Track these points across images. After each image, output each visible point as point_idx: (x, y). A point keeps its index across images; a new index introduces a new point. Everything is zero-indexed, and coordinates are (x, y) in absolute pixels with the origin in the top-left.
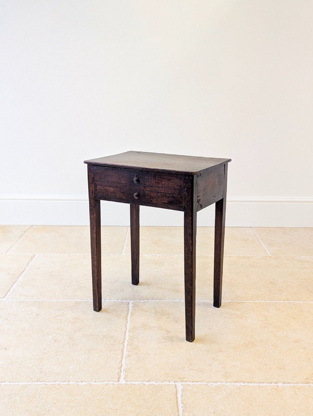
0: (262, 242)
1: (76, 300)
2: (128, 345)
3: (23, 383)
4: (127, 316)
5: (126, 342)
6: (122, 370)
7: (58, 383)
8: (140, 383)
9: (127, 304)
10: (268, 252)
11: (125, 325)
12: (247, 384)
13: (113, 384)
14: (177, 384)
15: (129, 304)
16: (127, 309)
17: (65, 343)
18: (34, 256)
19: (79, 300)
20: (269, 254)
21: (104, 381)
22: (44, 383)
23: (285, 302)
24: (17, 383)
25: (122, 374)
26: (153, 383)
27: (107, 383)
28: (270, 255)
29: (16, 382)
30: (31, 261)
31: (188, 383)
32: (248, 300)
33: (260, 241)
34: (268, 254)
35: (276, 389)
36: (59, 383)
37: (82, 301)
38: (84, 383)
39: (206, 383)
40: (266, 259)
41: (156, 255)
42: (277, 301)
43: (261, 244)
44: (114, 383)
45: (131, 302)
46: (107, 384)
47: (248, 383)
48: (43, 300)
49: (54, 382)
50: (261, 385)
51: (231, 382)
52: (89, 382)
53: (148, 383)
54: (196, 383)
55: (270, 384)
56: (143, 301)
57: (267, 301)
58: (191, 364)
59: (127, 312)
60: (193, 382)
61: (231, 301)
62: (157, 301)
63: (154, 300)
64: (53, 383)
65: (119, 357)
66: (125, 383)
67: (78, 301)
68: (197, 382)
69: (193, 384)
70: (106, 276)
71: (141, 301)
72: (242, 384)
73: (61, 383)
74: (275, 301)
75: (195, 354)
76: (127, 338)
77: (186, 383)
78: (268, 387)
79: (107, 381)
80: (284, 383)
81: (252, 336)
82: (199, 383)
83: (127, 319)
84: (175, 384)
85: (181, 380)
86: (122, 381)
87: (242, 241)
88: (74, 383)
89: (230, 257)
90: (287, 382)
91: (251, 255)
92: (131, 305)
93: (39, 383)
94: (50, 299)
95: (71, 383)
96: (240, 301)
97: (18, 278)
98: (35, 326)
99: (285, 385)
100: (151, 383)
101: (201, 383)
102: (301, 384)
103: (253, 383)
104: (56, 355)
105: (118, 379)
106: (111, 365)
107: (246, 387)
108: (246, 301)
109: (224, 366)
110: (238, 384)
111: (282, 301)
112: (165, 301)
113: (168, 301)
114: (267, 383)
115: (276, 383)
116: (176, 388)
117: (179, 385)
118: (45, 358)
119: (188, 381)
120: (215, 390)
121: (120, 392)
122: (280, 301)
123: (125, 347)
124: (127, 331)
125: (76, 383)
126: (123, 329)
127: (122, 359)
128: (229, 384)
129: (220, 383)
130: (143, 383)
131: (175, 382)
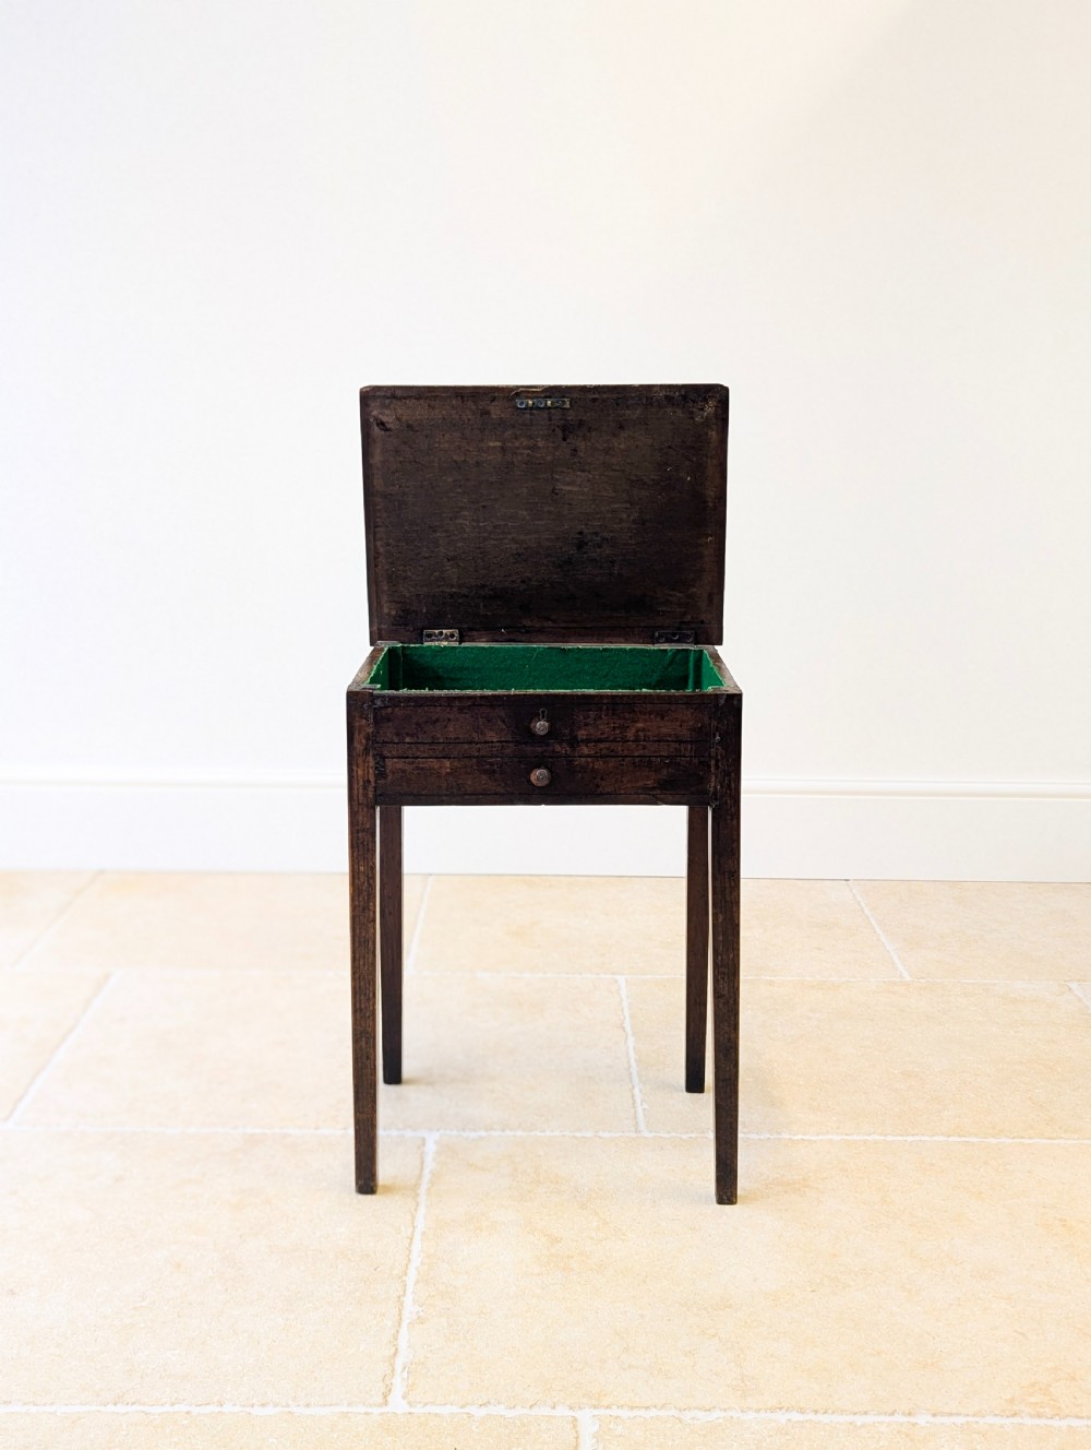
0: (879, 932)
1: (249, 1130)
2: (417, 1282)
4: (417, 1184)
5: (412, 1272)
6: (398, 1367)
7: (183, 1408)
8: (455, 1409)
9: (419, 1143)
10: (901, 968)
11: (409, 1217)
12: (812, 1416)
13: (366, 1413)
14: (578, 1414)
15: (424, 1145)
16: (417, 1161)
17: (210, 1274)
18: (107, 977)
19: (257, 1131)
20: (905, 974)
21: (337, 1404)
22: (137, 1408)
23: (951, 1139)
24: (49, 1409)
25: (397, 1380)
26: (500, 1410)
27: (345, 1409)
28: (908, 978)
30: (96, 994)
31: (615, 1412)
32: (827, 1133)
33: (877, 929)
34: (900, 975)
35: (907, 1435)
36: (187, 1408)
37: (268, 1131)
38: (270, 1410)
39: (674, 1412)
40: (895, 992)
41: (519, 975)
42: (923, 1138)
43: (878, 939)
44: (369, 1410)
45: (432, 1139)
46: (345, 1415)
47: (816, 1412)
48: (138, 1130)
49: (173, 1405)
50: (859, 1420)
51: (758, 1411)
52: (288, 1406)
53: (483, 1412)
54: (642, 1413)
55: (887, 1419)
56: (473, 1135)
57: (890, 1138)
58: (627, 1350)
59: (417, 1171)
60: (632, 1408)
61: (768, 1136)
62: (519, 1133)
63: (508, 1132)
64: (167, 1408)
65: (389, 1323)
66: (408, 1409)
67: (254, 1134)
68: (647, 1408)
69: (631, 1414)
71: (465, 1134)
72: (796, 1416)
73: (195, 1410)
74: (917, 1138)
75: (642, 1316)
76: (416, 1261)
77: (608, 1412)
78: (883, 1429)
79: (345, 1403)
80: (934, 1415)
81: (835, 1255)
82: (653, 1412)
83: (417, 1195)
84: (571, 1413)
85: (593, 1402)
86: (397, 1404)
87: (814, 930)
88: (237, 1409)
89: (771, 983)
90: (947, 1410)
91: (843, 979)
92: (431, 1148)
93: (120, 1408)
95: (227, 1408)
96: (800, 1137)
98: (110, 1218)
99: (937, 1420)
100: (491, 1410)
101: (662, 1413)
102: (990, 1420)
103: (833, 1412)
104: (179, 1317)
105: (385, 1397)
106: (361, 1349)
107: (808, 1425)
108: (821, 1137)
109: (739, 1356)
110: (782, 1417)
111: (942, 1138)
112: (548, 1133)
113: (557, 1133)
114: (879, 1414)
115: (910, 1414)
116: (574, 1427)
117: (585, 1416)
118: (142, 1326)
119: (614, 1407)
120: (704, 1436)
121: (390, 1439)
122: (936, 1138)
123: (410, 1290)
124: (417, 1237)
125: (242, 1409)
126: (402, 1228)
127: (398, 1332)
128: (751, 1415)
129: (723, 1414)
130: (466, 1410)
131: (571, 1408)
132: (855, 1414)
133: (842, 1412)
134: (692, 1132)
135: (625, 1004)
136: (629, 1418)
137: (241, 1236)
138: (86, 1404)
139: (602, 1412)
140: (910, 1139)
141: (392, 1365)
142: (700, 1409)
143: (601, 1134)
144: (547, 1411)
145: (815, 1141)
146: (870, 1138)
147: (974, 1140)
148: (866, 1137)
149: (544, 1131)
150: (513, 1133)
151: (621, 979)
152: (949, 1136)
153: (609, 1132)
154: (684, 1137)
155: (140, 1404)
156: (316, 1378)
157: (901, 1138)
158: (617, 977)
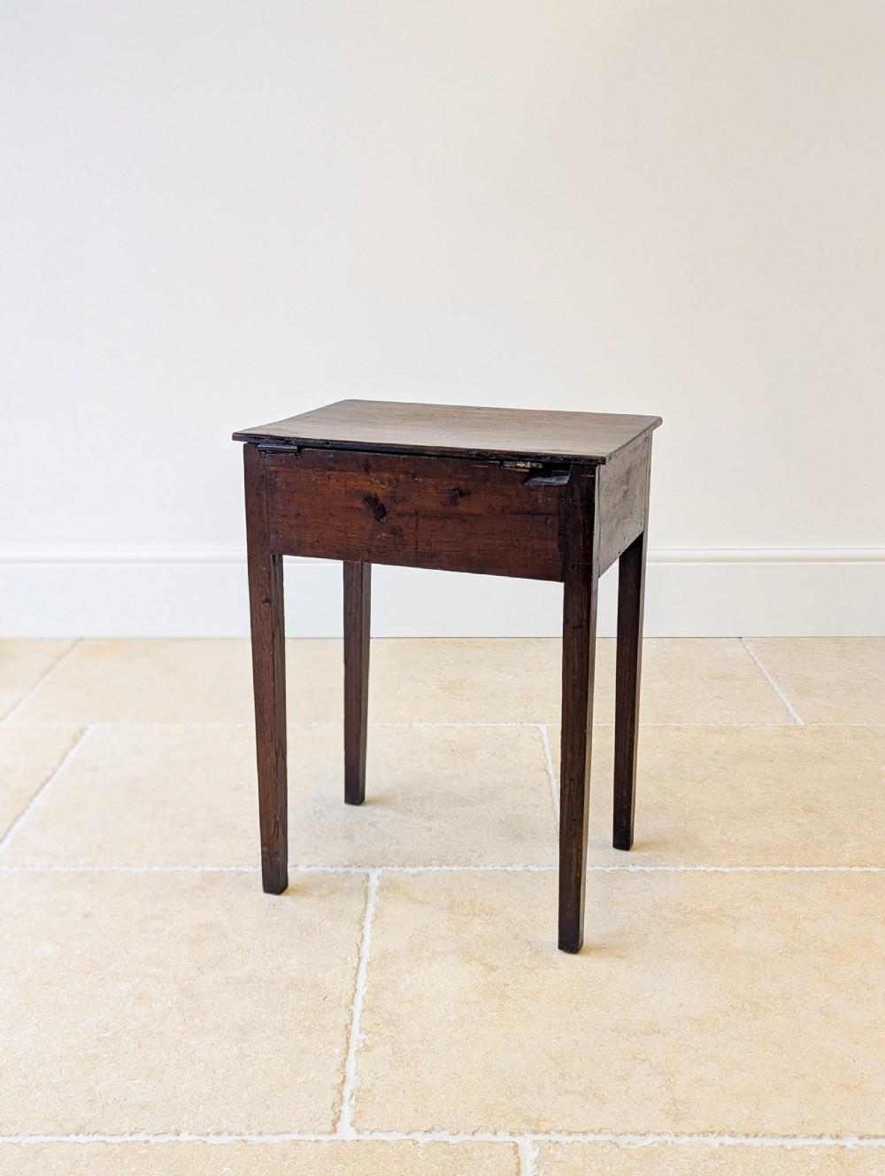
0: (772, 682)
1: (208, 869)
2: (363, 1011)
3: (33, 1140)
4: (362, 918)
5: (359, 1001)
6: (347, 1095)
7: (141, 1137)
8: (401, 1136)
9: (364, 878)
10: (795, 714)
11: (355, 949)
12: (743, 1140)
13: (316, 1141)
14: (518, 1140)
15: (368, 880)
16: (362, 897)
17: (170, 1005)
18: (82, 732)
19: (216, 869)
20: (799, 719)
21: (288, 1132)
22: (98, 1137)
23: (854, 869)
24: (14, 1140)
25: (346, 1108)
26: (444, 1136)
27: (296, 1137)
28: (802, 723)
29: (10, 1136)
30: (72, 747)
31: (554, 1137)
32: (739, 865)
33: (771, 680)
34: (795, 721)
35: (837, 1159)
36: (146, 1138)
37: (225, 870)
38: (225, 1139)
39: (611, 1137)
40: (791, 736)
41: (451, 725)
42: (827, 869)
43: (773, 689)
44: (319, 1137)
45: (375, 874)
46: (296, 1143)
47: (748, 1135)
48: (106, 869)
49: (131, 1135)
50: (789, 1143)
51: (691, 1135)
52: (241, 1134)
53: (428, 1138)
54: (580, 1138)
55: (816, 1142)
56: (413, 870)
57: (797, 869)
58: (563, 1075)
59: (362, 906)
60: (570, 1133)
61: (684, 868)
62: (455, 868)
63: (445, 867)
64: (127, 1138)
65: (338, 1051)
66: (356, 1137)
67: (212, 872)
68: (584, 1133)
69: (570, 1139)
70: (299, 791)
71: (405, 870)
72: (728, 1141)
73: (153, 1140)
74: (822, 869)
75: (576, 1042)
76: (362, 990)
77: (547, 1137)
78: (813, 1152)
79: (296, 1131)
80: (861, 1138)
82: (591, 1137)
83: (362, 928)
84: (512, 1139)
85: (533, 1127)
86: (346, 1132)
87: (714, 682)
88: (193, 1138)
89: (678, 729)
90: (873, 1132)
91: (744, 725)
92: (374, 883)
93: (82, 1138)
94: (127, 865)
95: (184, 1137)
96: (713, 869)
97: (31, 800)
98: (78, 952)
99: (865, 1142)
100: (436, 1136)
101: (599, 1138)
103: (763, 1136)
104: (140, 1047)
105: (334, 1125)
106: (311, 1077)
107: (740, 1149)
108: (732, 869)
109: (669, 1080)
110: (715, 1142)
111: (845, 869)
112: (482, 868)
113: (489, 868)
114: (808, 1137)
115: (837, 1137)
116: (516, 1153)
117: (526, 1142)
118: (105, 1056)
119: (553, 1132)
120: (641, 1161)
121: (339, 1166)
122: (840, 868)
123: (356, 1019)
124: (363, 967)
125: (198, 1138)
126: (349, 959)
127: (346, 1059)
128: (685, 1139)
129: (657, 1139)
130: (411, 1137)
131: (511, 1134)
132: (784, 1137)
133: (772, 1135)
134: (614, 865)
135: (547, 750)
136: (568, 1143)
137: (199, 969)
138: (50, 1134)
139: (540, 1137)
140: (816, 869)
141: (341, 1093)
142: (636, 1134)
143: (530, 868)
144: (489, 1137)
145: (728, 873)
146: (779, 869)
147: (874, 869)
148: (774, 868)
149: (478, 866)
150: (449, 868)
151: (543, 727)
152: (852, 866)
153: (538, 866)
154: (607, 870)
155: (101, 1135)
156: (268, 1107)
157: (807, 869)
158: (539, 725)
